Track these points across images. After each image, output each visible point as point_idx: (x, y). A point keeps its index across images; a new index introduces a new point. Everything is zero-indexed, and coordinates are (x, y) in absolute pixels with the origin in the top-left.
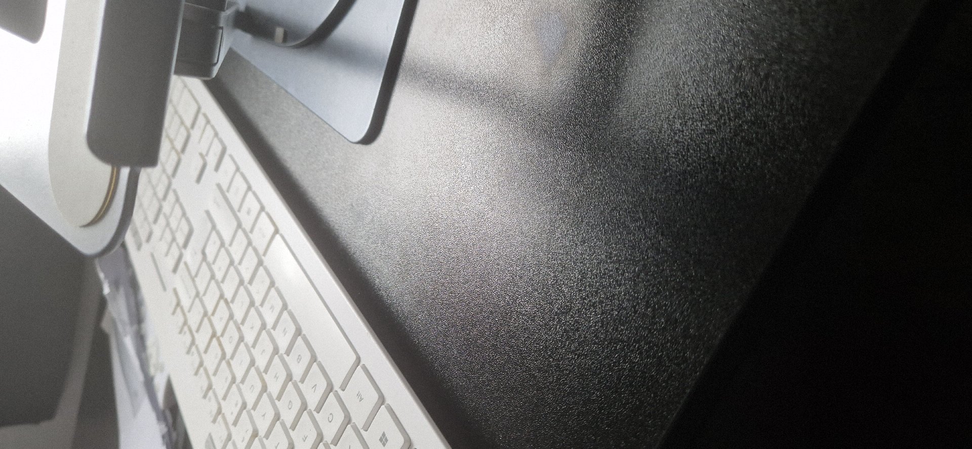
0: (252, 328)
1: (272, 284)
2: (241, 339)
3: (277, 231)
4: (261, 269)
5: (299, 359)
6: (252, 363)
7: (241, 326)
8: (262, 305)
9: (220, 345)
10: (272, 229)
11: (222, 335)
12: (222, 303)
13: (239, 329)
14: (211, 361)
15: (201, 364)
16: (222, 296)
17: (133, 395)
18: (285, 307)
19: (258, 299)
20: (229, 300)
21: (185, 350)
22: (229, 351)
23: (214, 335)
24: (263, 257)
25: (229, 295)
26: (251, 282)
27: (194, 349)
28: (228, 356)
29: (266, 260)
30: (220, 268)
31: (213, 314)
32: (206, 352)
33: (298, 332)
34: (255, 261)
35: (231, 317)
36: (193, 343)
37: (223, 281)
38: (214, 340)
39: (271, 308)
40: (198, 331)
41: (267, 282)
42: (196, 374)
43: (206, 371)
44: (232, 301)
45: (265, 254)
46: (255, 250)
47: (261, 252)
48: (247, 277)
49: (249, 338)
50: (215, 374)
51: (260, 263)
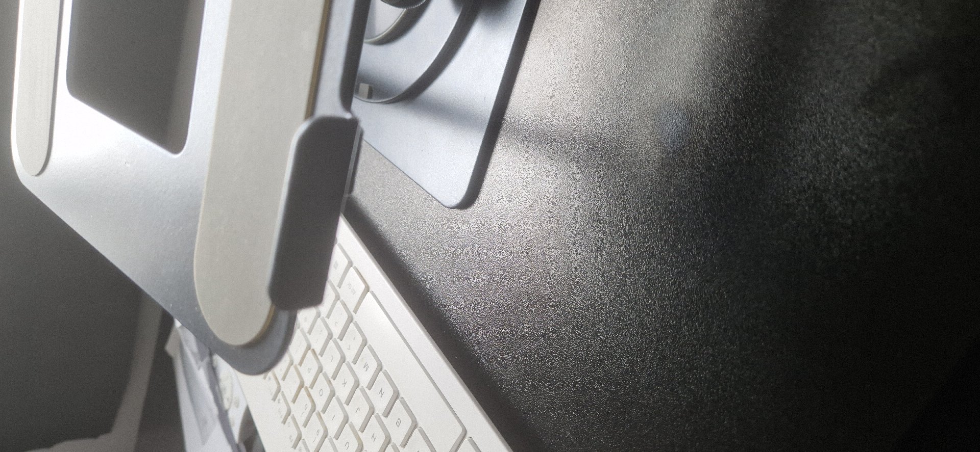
0: (345, 384)
1: (365, 343)
2: (333, 394)
3: (367, 289)
4: (352, 325)
5: (398, 423)
6: (346, 420)
7: (332, 380)
8: (355, 362)
9: (309, 395)
10: (363, 286)
11: (312, 386)
12: (310, 353)
13: (329, 382)
14: (300, 411)
15: (289, 413)
16: (309, 347)
17: (202, 423)
18: (380, 368)
19: (350, 356)
20: (318, 351)
21: (271, 397)
22: (320, 404)
23: (302, 386)
24: (353, 314)
25: (318, 347)
26: (341, 337)
27: (280, 396)
28: (319, 408)
29: (356, 318)
30: (306, 319)
31: (301, 363)
32: (294, 401)
33: (396, 396)
34: (345, 317)
35: (320, 370)
36: (279, 390)
37: (310, 332)
38: (303, 390)
39: (364, 367)
40: (284, 379)
41: (360, 340)
42: (284, 422)
43: (294, 419)
44: (322, 354)
45: (356, 311)
46: (344, 305)
47: (351, 309)
48: (336, 332)
49: (343, 393)
50: (305, 425)
51: (350, 319)
